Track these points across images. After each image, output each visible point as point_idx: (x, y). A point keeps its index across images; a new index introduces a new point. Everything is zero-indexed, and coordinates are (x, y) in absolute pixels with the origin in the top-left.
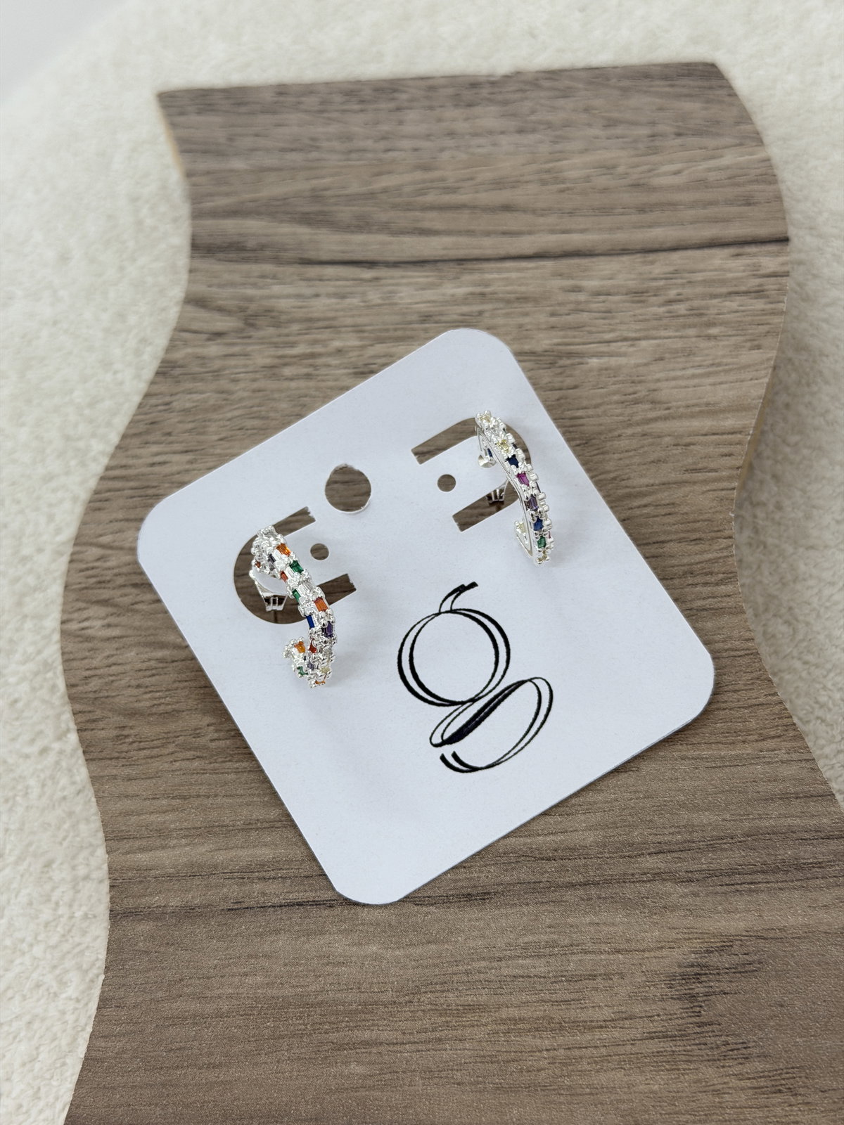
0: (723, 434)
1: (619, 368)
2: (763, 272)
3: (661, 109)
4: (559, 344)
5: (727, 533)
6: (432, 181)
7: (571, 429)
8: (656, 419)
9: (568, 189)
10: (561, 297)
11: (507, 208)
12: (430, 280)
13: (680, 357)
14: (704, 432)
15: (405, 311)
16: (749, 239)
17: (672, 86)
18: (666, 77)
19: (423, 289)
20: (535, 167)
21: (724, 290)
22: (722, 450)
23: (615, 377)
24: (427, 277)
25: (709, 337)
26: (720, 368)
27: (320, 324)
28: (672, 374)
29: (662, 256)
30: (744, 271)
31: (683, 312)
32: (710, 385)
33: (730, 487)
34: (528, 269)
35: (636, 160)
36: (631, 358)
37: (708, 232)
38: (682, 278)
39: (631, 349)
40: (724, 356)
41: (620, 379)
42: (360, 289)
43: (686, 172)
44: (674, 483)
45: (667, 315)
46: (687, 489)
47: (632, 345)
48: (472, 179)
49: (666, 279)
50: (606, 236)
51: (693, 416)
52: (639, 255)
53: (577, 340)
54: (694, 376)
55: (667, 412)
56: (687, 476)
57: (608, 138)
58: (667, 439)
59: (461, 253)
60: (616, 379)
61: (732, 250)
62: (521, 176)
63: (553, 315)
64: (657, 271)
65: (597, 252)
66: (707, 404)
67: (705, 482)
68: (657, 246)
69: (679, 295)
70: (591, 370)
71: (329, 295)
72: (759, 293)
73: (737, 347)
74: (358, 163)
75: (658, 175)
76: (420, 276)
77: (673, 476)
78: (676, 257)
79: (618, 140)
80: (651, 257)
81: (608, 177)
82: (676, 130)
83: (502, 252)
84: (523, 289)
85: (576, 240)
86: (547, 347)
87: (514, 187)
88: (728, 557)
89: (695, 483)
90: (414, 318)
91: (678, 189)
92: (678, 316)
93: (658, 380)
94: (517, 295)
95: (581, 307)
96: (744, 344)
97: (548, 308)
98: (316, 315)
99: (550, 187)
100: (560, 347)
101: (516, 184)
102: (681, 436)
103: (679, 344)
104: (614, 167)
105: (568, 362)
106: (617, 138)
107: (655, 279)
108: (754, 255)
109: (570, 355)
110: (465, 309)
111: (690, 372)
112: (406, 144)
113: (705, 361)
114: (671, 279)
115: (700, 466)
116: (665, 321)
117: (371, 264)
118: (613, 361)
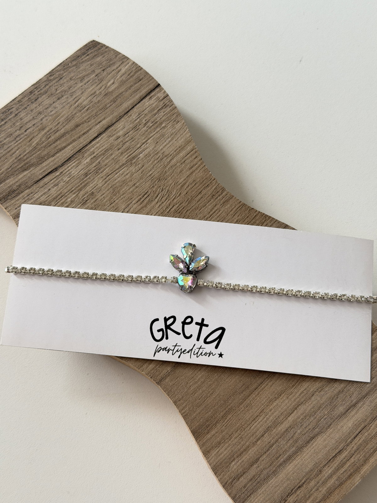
0: (190, 152)
1: (149, 152)
2: (161, 99)
3: (91, 65)
4: (128, 157)
5: (213, 179)
6: (48, 132)
7: (152, 179)
8: (171, 160)
9: (89, 108)
10: (116, 143)
11: (77, 126)
12: (76, 162)
13: (162, 138)
14: (185, 156)
15: (79, 176)
16: (150, 91)
17: (88, 55)
18: (84, 54)
19: (77, 166)
20: (73, 107)
21: (156, 111)
22: (193, 157)
23: (150, 156)
24: (75, 162)
25: (164, 127)
26: (174, 134)
27: (59, 197)
28: (164, 145)
29: (131, 112)
30: (156, 101)
31: (151, 125)
32: (175, 141)
33: (204, 166)
34: (100, 140)
35: (99, 86)
36: (150, 147)
37: (138, 96)
38: (142, 115)
39: (148, 145)
40: (172, 130)
41: (152, 155)
42: (60, 179)
43: (116, 81)
44: (190, 175)
45: (148, 128)
46: (194, 174)
47: (147, 144)
48: (59, 123)
49: (139, 118)
50: (111, 116)
51: (179, 153)
52: (125, 116)
53: (132, 152)
54: (170, 142)
55: (171, 156)
56: (191, 170)
57: (85, 84)
58: (178, 164)
59: (78, 149)
60: (151, 156)
61: (148, 97)
62: (72, 113)
63: (119, 150)
64: (134, 117)
65: (114, 122)
66: (180, 147)
67: (196, 169)
68: (128, 110)
69: (146, 120)
70: (143, 159)
71: (53, 187)
72: (165, 106)
73: (173, 125)
74: (21, 140)
75: (109, 87)
76: (72, 164)
77: (188, 173)
78: (135, 109)
79: (88, 83)
80: (129, 114)
81: (96, 96)
82: (102, 69)
83: (89, 140)
84: (104, 147)
85: (105, 123)
86: (126, 160)
87: (73, 118)
88: (218, 185)
89: (195, 171)
90: (82, 177)
91: (118, 88)
92: (151, 127)
93: (162, 149)
94: (104, 150)
95: (124, 142)
96: (174, 123)
97: (116, 148)
98: (55, 196)
99: (83, 111)
100: (129, 157)
101: (73, 117)
102: (181, 160)
103: (158, 135)
104: (95, 92)
105: (135, 160)
106: (88, 82)
107: (136, 120)
108: (155, 95)
109: (134, 158)
110: (94, 164)
111: (167, 141)
112: (30, 125)
113: (169, 135)
114: (140, 117)
115: (192, 165)
116: (149, 130)
117: (56, 169)
118: (146, 152)
